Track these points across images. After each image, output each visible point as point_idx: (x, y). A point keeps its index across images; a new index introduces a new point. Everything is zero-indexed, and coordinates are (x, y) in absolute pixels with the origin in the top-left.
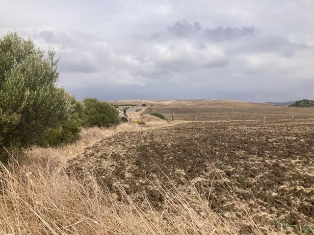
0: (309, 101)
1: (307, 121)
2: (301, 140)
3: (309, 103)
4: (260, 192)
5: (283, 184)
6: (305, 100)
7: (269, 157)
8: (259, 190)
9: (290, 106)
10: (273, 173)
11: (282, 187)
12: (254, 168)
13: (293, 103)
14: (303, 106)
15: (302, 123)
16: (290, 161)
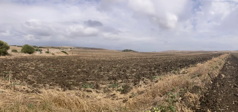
9: (122, 51)
14: (126, 52)
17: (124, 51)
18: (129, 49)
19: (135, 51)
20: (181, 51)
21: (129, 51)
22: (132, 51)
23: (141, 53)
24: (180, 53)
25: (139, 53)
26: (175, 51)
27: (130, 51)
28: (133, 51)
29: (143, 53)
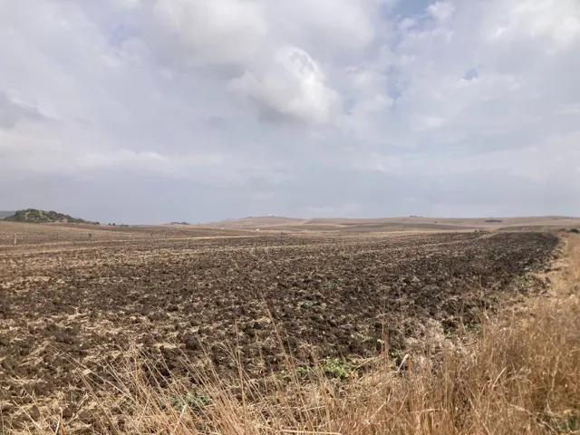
0: (37, 211)
1: (42, 247)
2: (58, 281)
3: (39, 216)
4: (58, 375)
5: (86, 354)
6: (33, 211)
7: (27, 316)
8: (56, 373)
9: (5, 220)
10: (57, 341)
11: (87, 359)
12: (16, 339)
13: (8, 215)
14: (29, 221)
15: (36, 252)
16: (66, 318)
17: (18, 217)
18: (47, 210)
19: (80, 221)
20: (311, 222)
21: (45, 220)
22: (65, 220)
23: (115, 230)
24: (306, 231)
25: (104, 229)
26: (278, 218)
27: (53, 216)
28: (70, 219)
29: (125, 228)
